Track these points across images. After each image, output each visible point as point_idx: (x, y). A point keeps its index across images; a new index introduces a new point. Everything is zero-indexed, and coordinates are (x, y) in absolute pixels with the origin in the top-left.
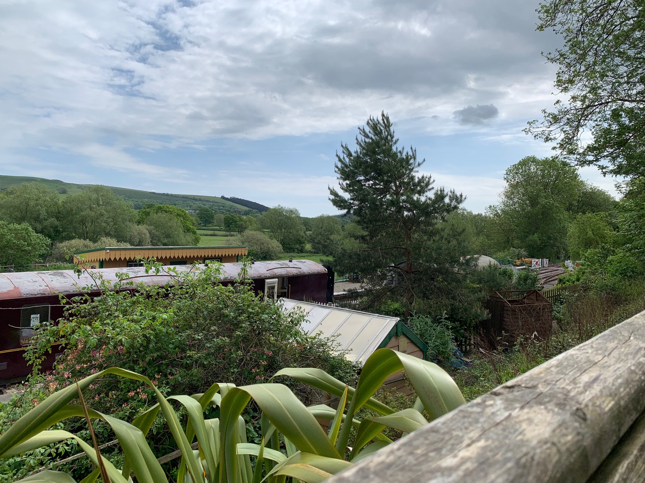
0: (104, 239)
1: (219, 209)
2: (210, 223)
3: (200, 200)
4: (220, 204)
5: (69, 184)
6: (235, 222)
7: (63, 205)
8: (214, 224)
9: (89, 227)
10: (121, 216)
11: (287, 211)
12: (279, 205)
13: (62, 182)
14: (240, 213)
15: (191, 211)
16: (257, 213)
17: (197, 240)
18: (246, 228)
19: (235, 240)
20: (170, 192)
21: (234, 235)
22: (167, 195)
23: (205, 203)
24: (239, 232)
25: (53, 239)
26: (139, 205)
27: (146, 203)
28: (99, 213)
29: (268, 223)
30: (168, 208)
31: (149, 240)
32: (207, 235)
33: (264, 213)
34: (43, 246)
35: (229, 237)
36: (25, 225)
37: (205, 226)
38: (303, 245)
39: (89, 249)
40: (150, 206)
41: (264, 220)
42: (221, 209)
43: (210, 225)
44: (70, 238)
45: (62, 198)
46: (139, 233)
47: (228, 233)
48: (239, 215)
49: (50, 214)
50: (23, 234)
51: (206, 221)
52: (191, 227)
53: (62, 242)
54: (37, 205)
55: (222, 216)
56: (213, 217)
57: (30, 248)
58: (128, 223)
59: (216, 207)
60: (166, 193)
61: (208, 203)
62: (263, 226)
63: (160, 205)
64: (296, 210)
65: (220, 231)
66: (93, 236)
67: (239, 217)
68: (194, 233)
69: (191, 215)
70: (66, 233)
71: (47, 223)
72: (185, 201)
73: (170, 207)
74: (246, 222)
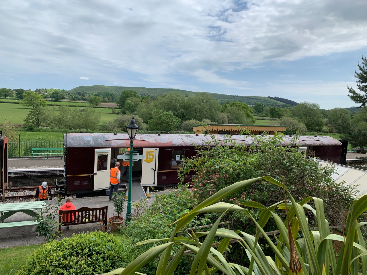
0: (205, 120)
1: (267, 104)
2: (261, 112)
3: (256, 99)
4: (268, 101)
5: (189, 92)
6: (277, 111)
7: (187, 103)
8: (263, 113)
9: (198, 114)
10: (214, 108)
11: (311, 105)
12: (305, 102)
13: (186, 91)
14: (279, 106)
15: (250, 105)
16: (290, 106)
17: (253, 122)
18: (283, 116)
19: (276, 122)
20: (239, 95)
21: (275, 120)
22: (238, 96)
23: (258, 100)
24: (278, 118)
25: (182, 120)
26: (222, 102)
27: (226, 101)
28: (203, 106)
29: (298, 112)
30: (238, 103)
31: (227, 121)
32: (259, 119)
33: (295, 106)
34: (177, 123)
35: (272, 121)
36: (170, 112)
37: (258, 114)
38: (322, 127)
39: (198, 125)
40: (228, 103)
41: (295, 111)
42: (268, 104)
43: (261, 113)
44: (190, 119)
45: (186, 99)
46: (222, 117)
47: (272, 118)
48: (279, 108)
49: (181, 107)
50: (169, 117)
51: (259, 111)
52: (250, 114)
53: (186, 121)
54: (176, 102)
55: (269, 109)
56: (263, 109)
57: (172, 123)
58: (217, 112)
59: (265, 103)
60: (237, 95)
61: (260, 101)
62: (294, 115)
63: (234, 102)
64: (317, 105)
65: (267, 117)
66: (200, 118)
67: (279, 109)
68: (252, 118)
69: (250, 108)
70: (187, 117)
71: (179, 111)
72: (247, 100)
73: (239, 103)
74: (283, 112)
